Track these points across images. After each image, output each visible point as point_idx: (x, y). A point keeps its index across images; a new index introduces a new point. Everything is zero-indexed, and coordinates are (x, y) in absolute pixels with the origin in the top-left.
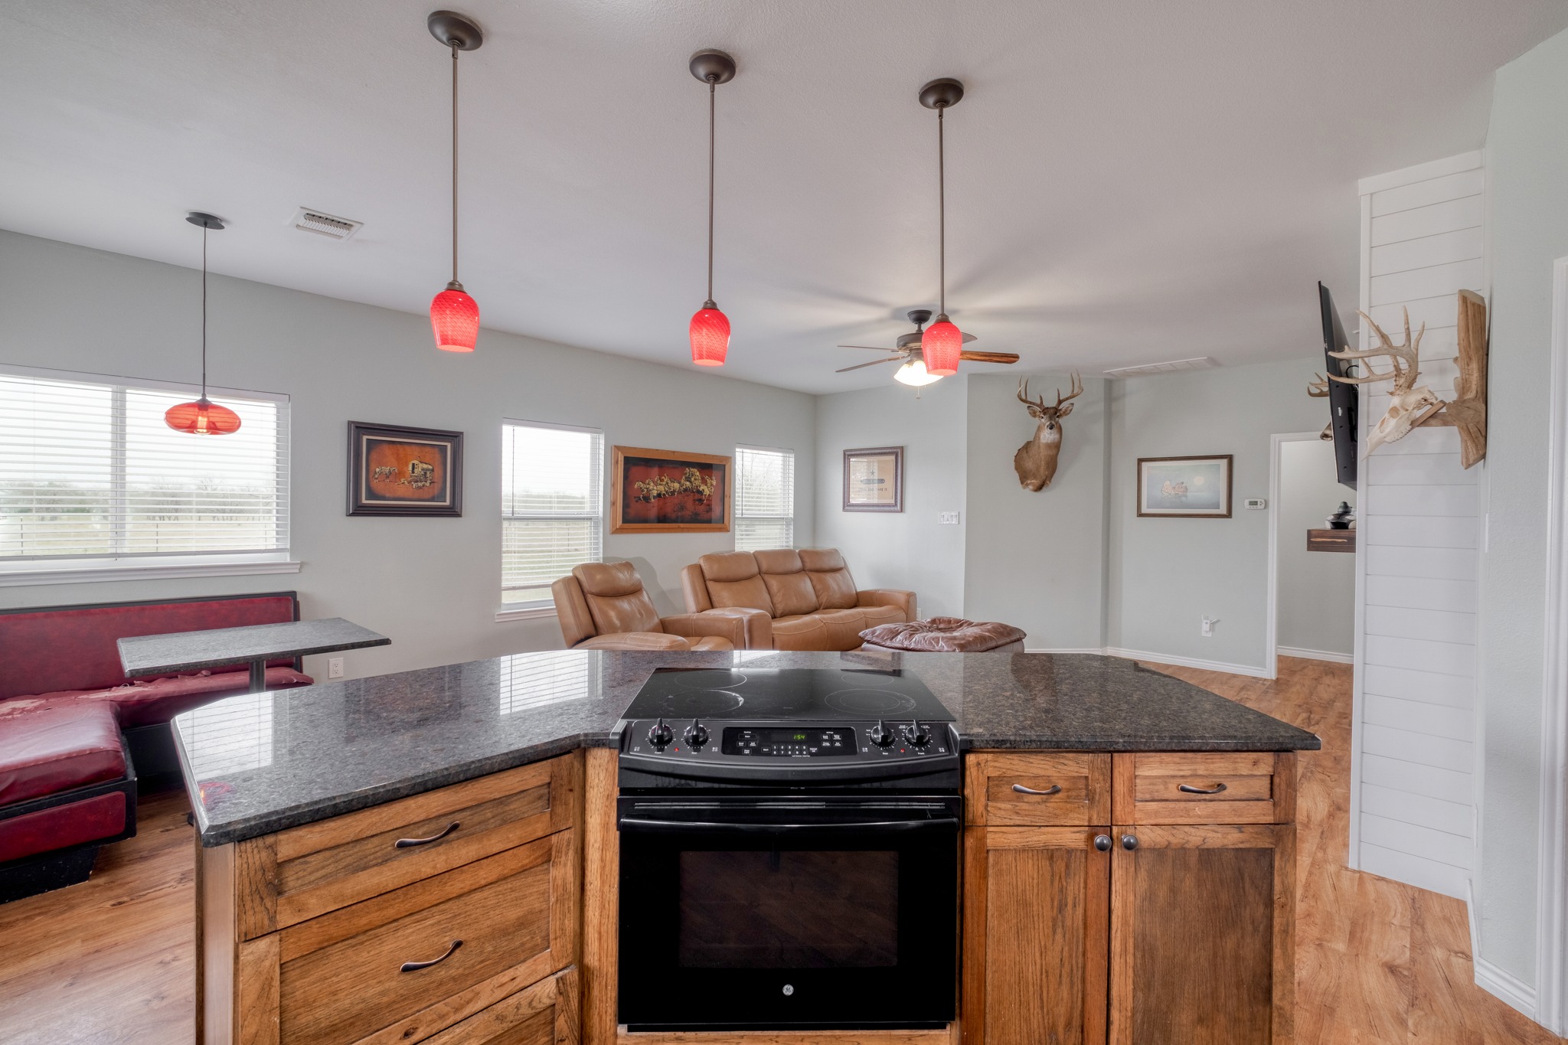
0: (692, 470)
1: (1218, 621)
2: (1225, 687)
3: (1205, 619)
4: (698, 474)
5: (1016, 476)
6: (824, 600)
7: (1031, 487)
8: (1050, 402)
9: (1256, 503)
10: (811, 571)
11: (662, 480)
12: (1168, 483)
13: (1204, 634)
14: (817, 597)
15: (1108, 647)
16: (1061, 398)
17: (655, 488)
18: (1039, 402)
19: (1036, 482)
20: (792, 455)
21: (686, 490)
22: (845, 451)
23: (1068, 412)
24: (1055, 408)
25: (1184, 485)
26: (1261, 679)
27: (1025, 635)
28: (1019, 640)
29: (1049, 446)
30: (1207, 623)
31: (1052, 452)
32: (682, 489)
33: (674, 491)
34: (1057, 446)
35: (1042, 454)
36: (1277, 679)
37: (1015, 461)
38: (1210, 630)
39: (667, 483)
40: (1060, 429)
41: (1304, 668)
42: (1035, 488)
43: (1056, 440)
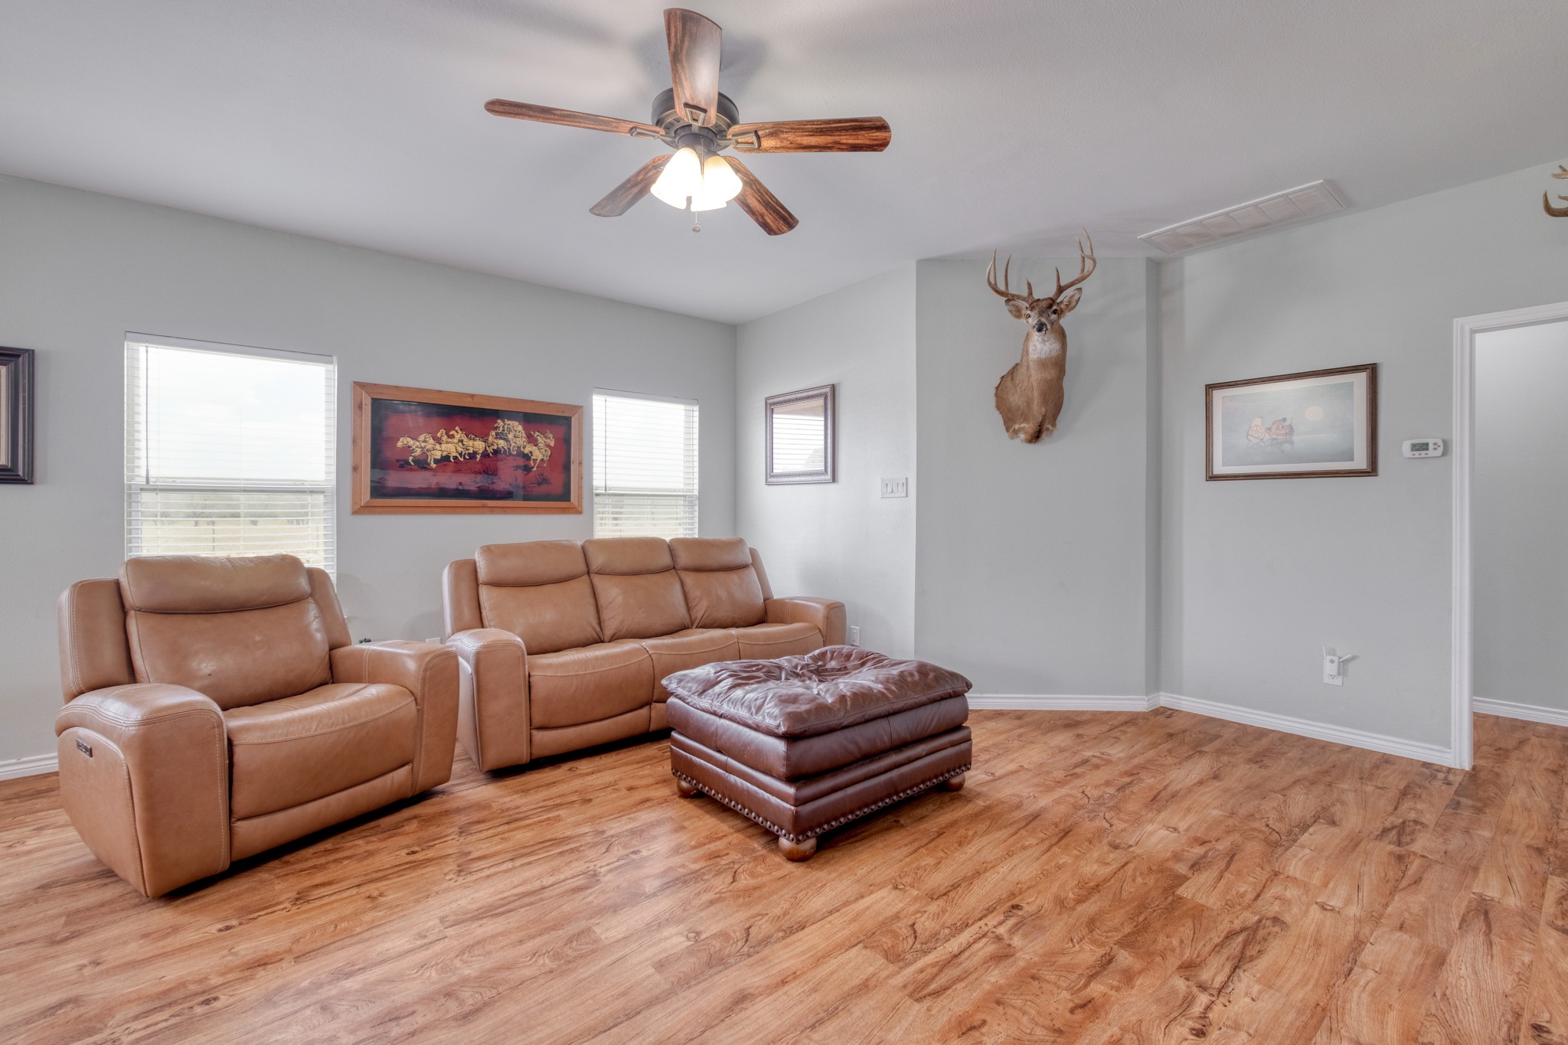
0: (507, 422)
1: (1353, 658)
2: (1369, 789)
3: (1329, 653)
4: (520, 428)
5: (998, 419)
6: (699, 615)
7: (1022, 436)
8: (1044, 290)
9: (1424, 447)
10: (686, 569)
12: (1258, 421)
13: (1327, 680)
14: (689, 609)
15: (1161, 693)
16: (1062, 284)
18: (1025, 293)
19: (1029, 427)
20: (696, 408)
22: (767, 399)
23: (1074, 304)
24: (1051, 299)
25: (1287, 423)
26: (1439, 769)
27: (969, 686)
28: (958, 695)
29: (1042, 364)
30: (1332, 661)
31: (1050, 374)
32: (490, 450)
33: (475, 453)
34: (1058, 365)
35: (1034, 378)
36: (1474, 768)
37: (996, 395)
38: (1339, 674)
39: (462, 441)
40: (1062, 335)
41: (1522, 743)
42: (1029, 437)
43: (1055, 354)
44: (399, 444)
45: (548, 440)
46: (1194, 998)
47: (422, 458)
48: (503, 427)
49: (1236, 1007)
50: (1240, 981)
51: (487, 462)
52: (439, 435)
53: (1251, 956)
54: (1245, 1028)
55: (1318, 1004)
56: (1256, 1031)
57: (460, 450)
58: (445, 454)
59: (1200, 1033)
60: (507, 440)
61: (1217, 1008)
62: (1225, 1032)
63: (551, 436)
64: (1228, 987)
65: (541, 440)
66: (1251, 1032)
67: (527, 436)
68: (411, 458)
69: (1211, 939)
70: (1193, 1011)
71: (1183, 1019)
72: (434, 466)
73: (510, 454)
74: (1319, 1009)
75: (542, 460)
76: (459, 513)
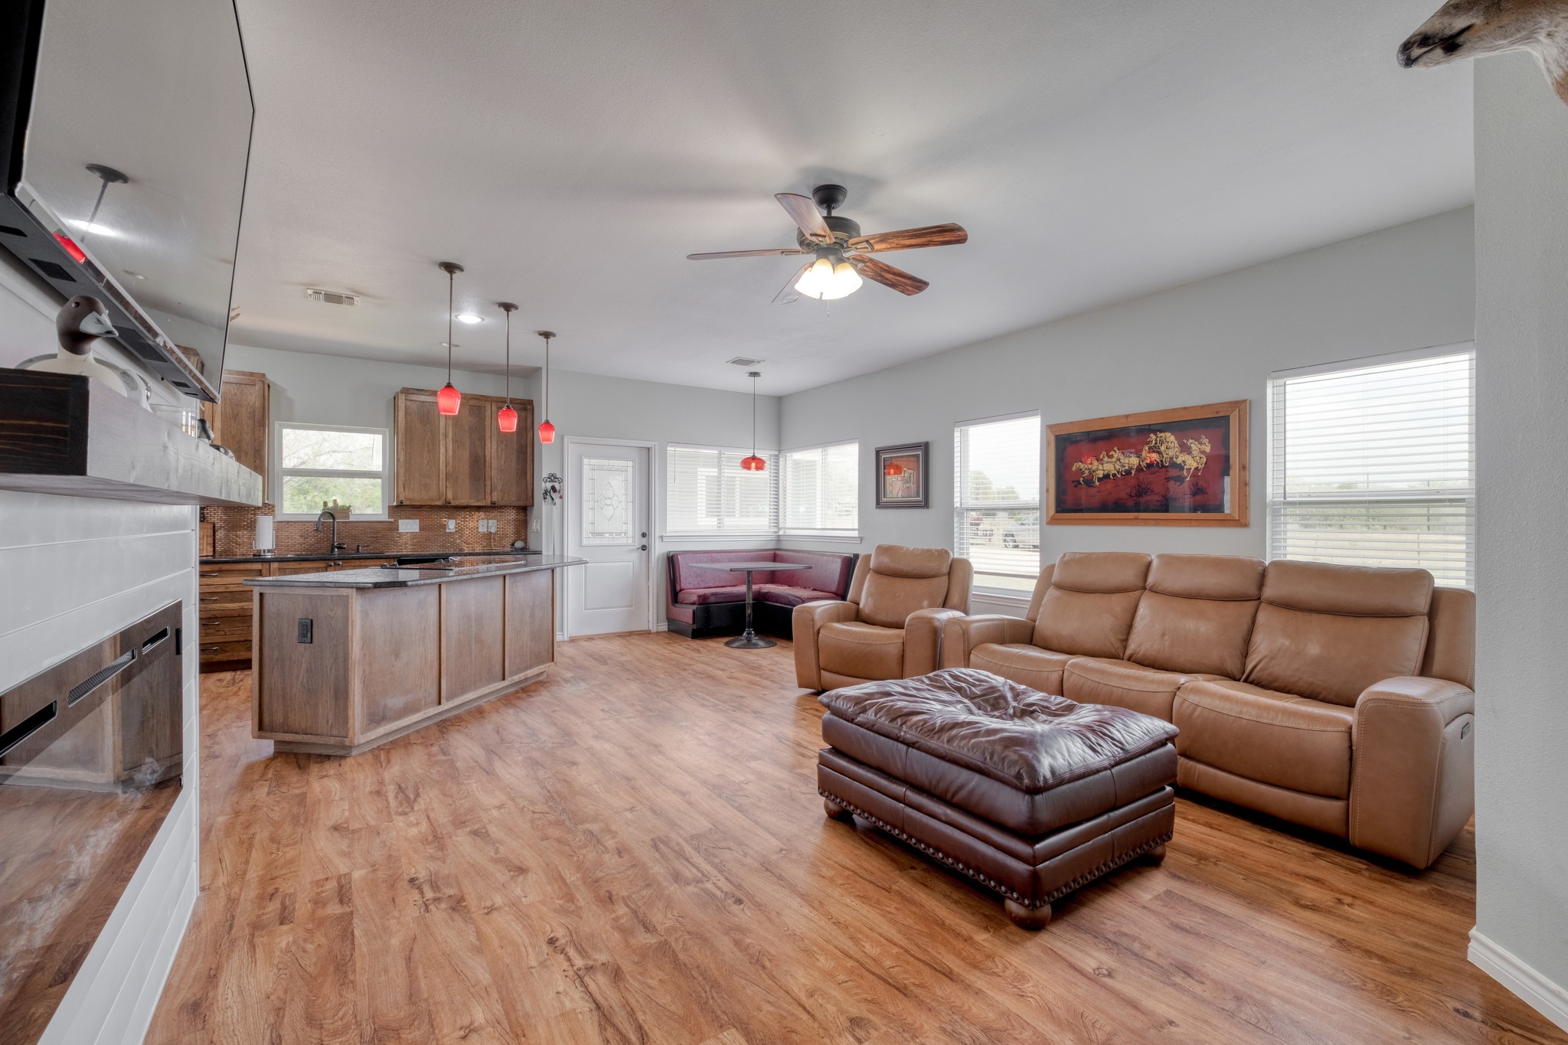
4: (1172, 438)
11: (1111, 457)
17: (1100, 467)
21: (1150, 466)
32: (1143, 464)
39: (1119, 460)
44: (1074, 468)
45: (1203, 446)
46: (583, 957)
47: (1089, 478)
48: (1156, 440)
49: (559, 977)
50: (583, 998)
51: (1141, 476)
52: (1101, 457)
53: (606, 1030)
54: (538, 968)
55: (524, 1036)
56: (532, 973)
57: (1117, 467)
58: (1106, 472)
59: (552, 942)
60: (1159, 453)
61: (566, 965)
62: (543, 955)
63: (1206, 441)
64: (581, 986)
65: (1195, 446)
66: (533, 970)
67: (1180, 446)
68: (1081, 479)
69: (645, 1013)
70: (572, 949)
71: (568, 940)
72: (1097, 483)
73: (1163, 466)
74: (520, 1032)
75: (1197, 469)
76: (1117, 525)
